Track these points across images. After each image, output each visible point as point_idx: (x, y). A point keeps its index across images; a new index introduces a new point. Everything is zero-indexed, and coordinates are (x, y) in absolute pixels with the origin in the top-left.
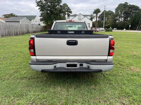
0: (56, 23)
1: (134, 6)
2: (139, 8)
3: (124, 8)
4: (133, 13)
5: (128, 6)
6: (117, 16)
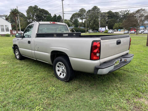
0: (40, 24)
1: (44, 10)
2: (48, 12)
3: (35, 11)
4: (44, 16)
5: (38, 9)
6: (29, 19)
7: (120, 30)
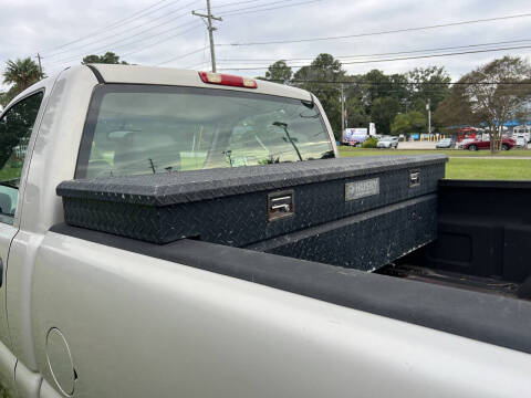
7: (417, 137)
